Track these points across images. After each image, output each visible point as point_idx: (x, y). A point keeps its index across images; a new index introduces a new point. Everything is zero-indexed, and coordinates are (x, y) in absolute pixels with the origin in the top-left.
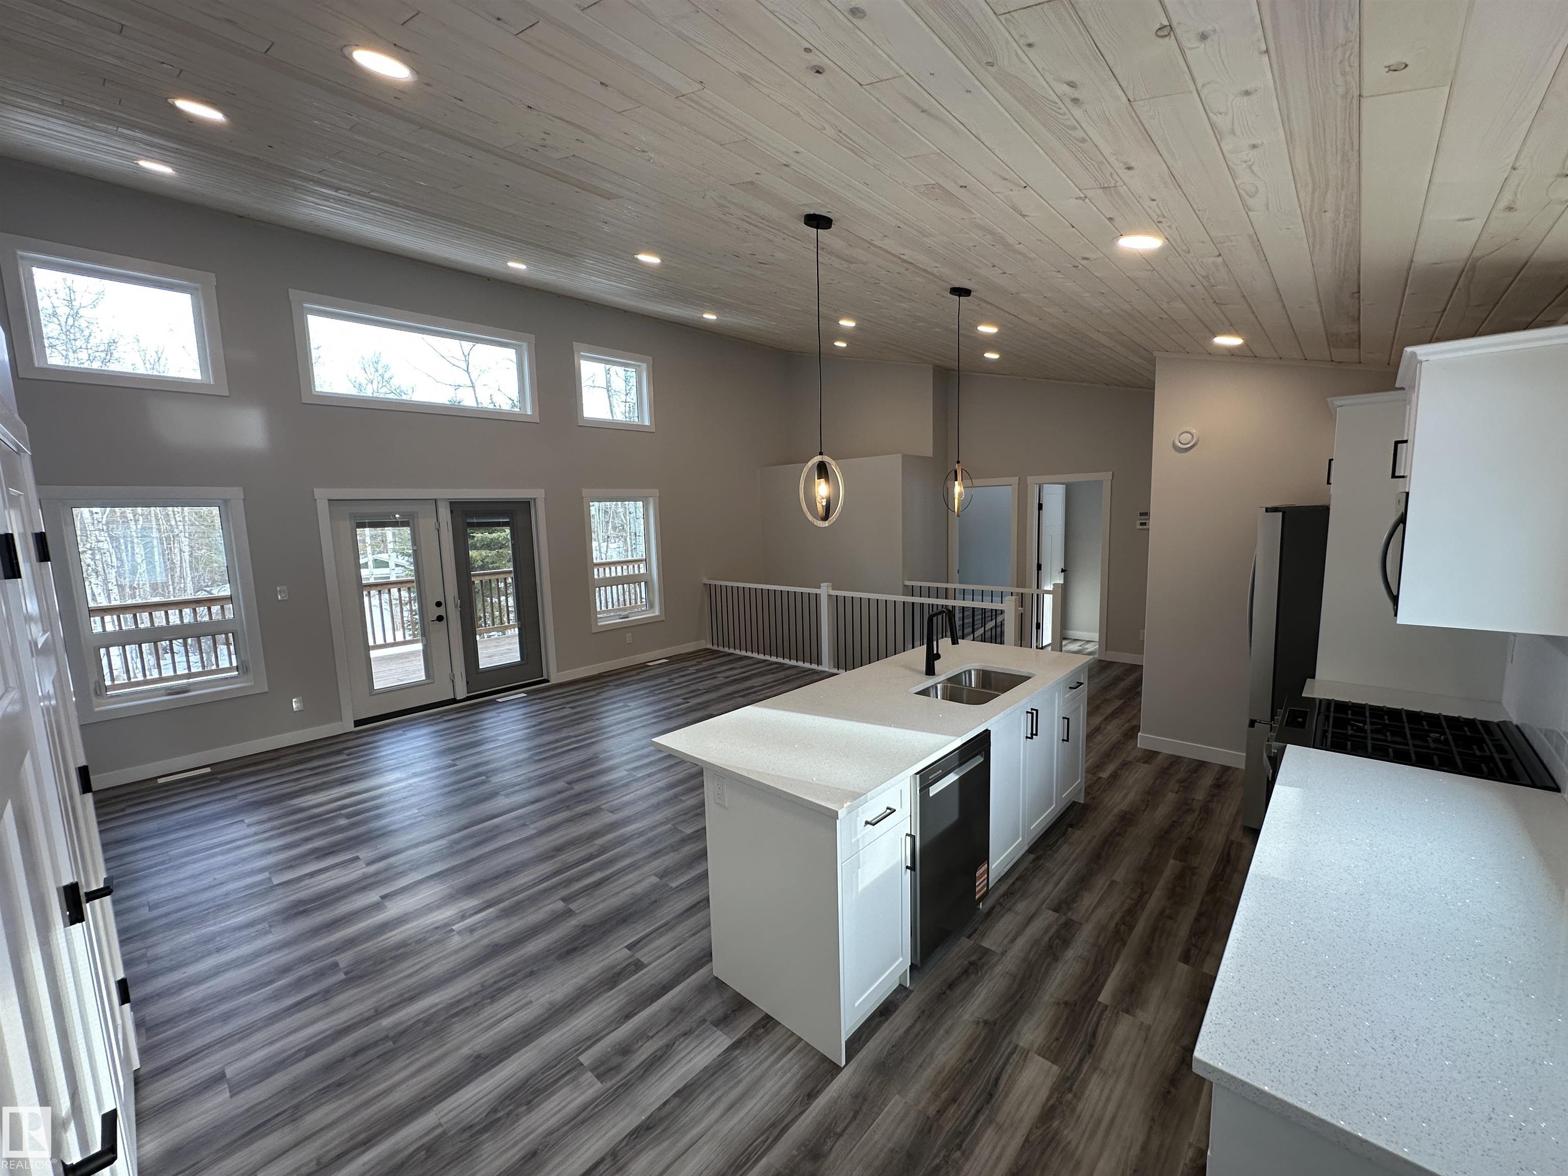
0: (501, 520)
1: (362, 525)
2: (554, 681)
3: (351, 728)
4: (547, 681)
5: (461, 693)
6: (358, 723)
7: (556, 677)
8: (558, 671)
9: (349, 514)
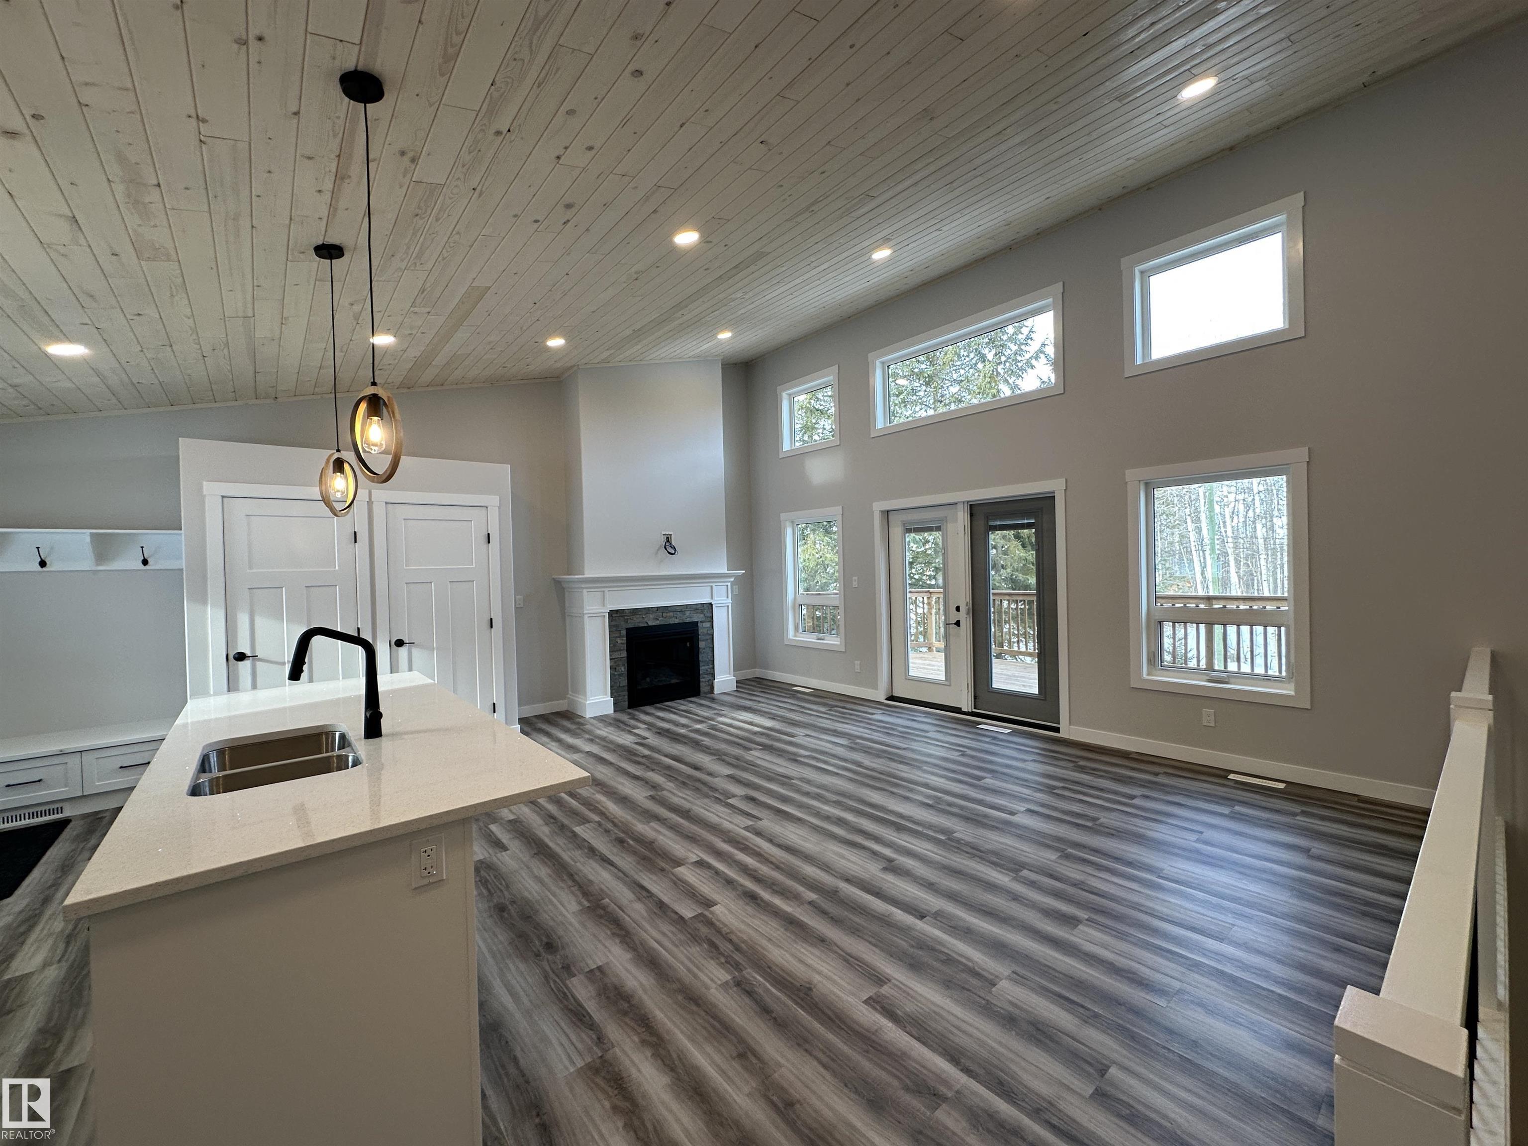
0: (1026, 521)
1: (909, 531)
2: (1063, 734)
3: (882, 698)
4: (1057, 730)
5: (966, 704)
6: (892, 698)
7: (1067, 731)
8: (1070, 724)
9: (902, 521)
